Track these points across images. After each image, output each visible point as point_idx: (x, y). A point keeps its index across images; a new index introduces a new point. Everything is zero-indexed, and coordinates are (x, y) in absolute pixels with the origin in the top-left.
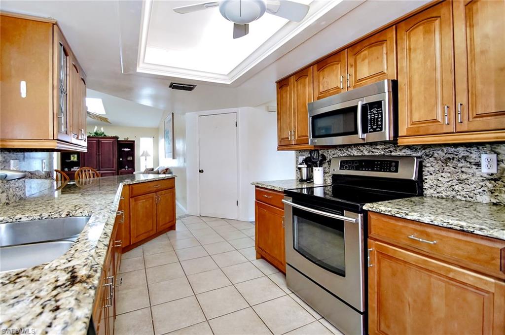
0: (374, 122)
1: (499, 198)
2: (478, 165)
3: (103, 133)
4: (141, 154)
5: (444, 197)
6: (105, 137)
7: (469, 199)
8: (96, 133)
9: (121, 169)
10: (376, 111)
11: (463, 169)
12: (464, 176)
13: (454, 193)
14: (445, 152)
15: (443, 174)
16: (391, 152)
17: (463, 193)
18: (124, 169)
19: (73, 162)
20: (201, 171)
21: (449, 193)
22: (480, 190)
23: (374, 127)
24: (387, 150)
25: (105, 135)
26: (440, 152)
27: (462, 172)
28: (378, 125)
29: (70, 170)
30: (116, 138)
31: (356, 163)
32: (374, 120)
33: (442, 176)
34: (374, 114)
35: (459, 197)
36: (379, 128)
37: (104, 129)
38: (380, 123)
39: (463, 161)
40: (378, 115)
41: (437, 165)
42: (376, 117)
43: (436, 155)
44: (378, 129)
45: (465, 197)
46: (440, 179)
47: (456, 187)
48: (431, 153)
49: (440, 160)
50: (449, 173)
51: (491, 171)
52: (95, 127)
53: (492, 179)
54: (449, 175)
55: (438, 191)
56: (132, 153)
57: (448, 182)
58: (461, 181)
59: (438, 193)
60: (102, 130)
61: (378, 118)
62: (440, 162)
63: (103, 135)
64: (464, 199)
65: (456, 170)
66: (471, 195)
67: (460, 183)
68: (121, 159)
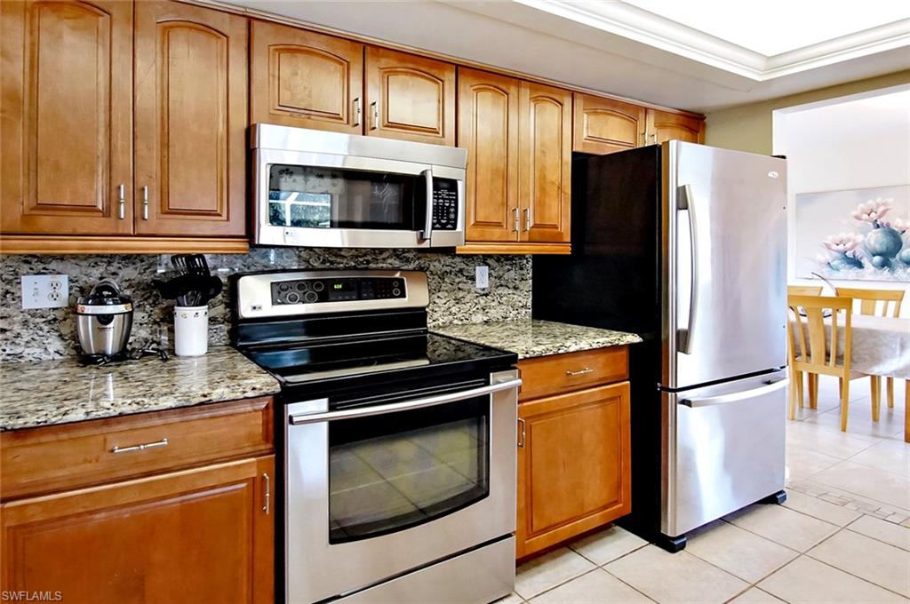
0: (443, 213)
1: (489, 314)
2: (473, 279)
5: (441, 324)
7: (465, 321)
10: (448, 195)
11: (460, 285)
12: (461, 294)
13: (451, 317)
14: (442, 263)
15: (439, 294)
16: (368, 262)
17: (459, 315)
21: (446, 318)
22: (474, 309)
23: (443, 221)
24: (361, 259)
26: (436, 264)
27: (460, 289)
28: (449, 219)
31: (318, 286)
32: (443, 210)
33: (438, 297)
34: (442, 198)
35: (455, 322)
36: (452, 224)
38: (452, 216)
39: (460, 275)
40: (450, 203)
41: (434, 281)
42: (447, 205)
43: (432, 268)
44: (449, 226)
45: (462, 320)
46: (437, 300)
47: (454, 310)
48: (427, 265)
49: (437, 274)
50: (447, 291)
51: (483, 286)
53: (484, 295)
54: (446, 294)
55: (434, 318)
57: (445, 304)
58: (458, 301)
59: (434, 321)
61: (450, 207)
62: (436, 277)
64: (460, 323)
65: (454, 287)
66: (467, 316)
67: (457, 303)
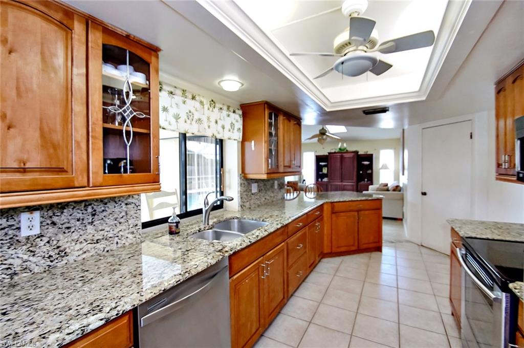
3: (345, 148)
4: (380, 167)
6: (347, 152)
8: (340, 149)
9: (360, 182)
18: (363, 182)
19: (324, 174)
20: (424, 194)
25: (347, 151)
29: (322, 180)
30: (356, 152)
37: (346, 144)
52: (339, 144)
56: (370, 167)
60: (345, 145)
63: (345, 151)
68: (361, 172)
